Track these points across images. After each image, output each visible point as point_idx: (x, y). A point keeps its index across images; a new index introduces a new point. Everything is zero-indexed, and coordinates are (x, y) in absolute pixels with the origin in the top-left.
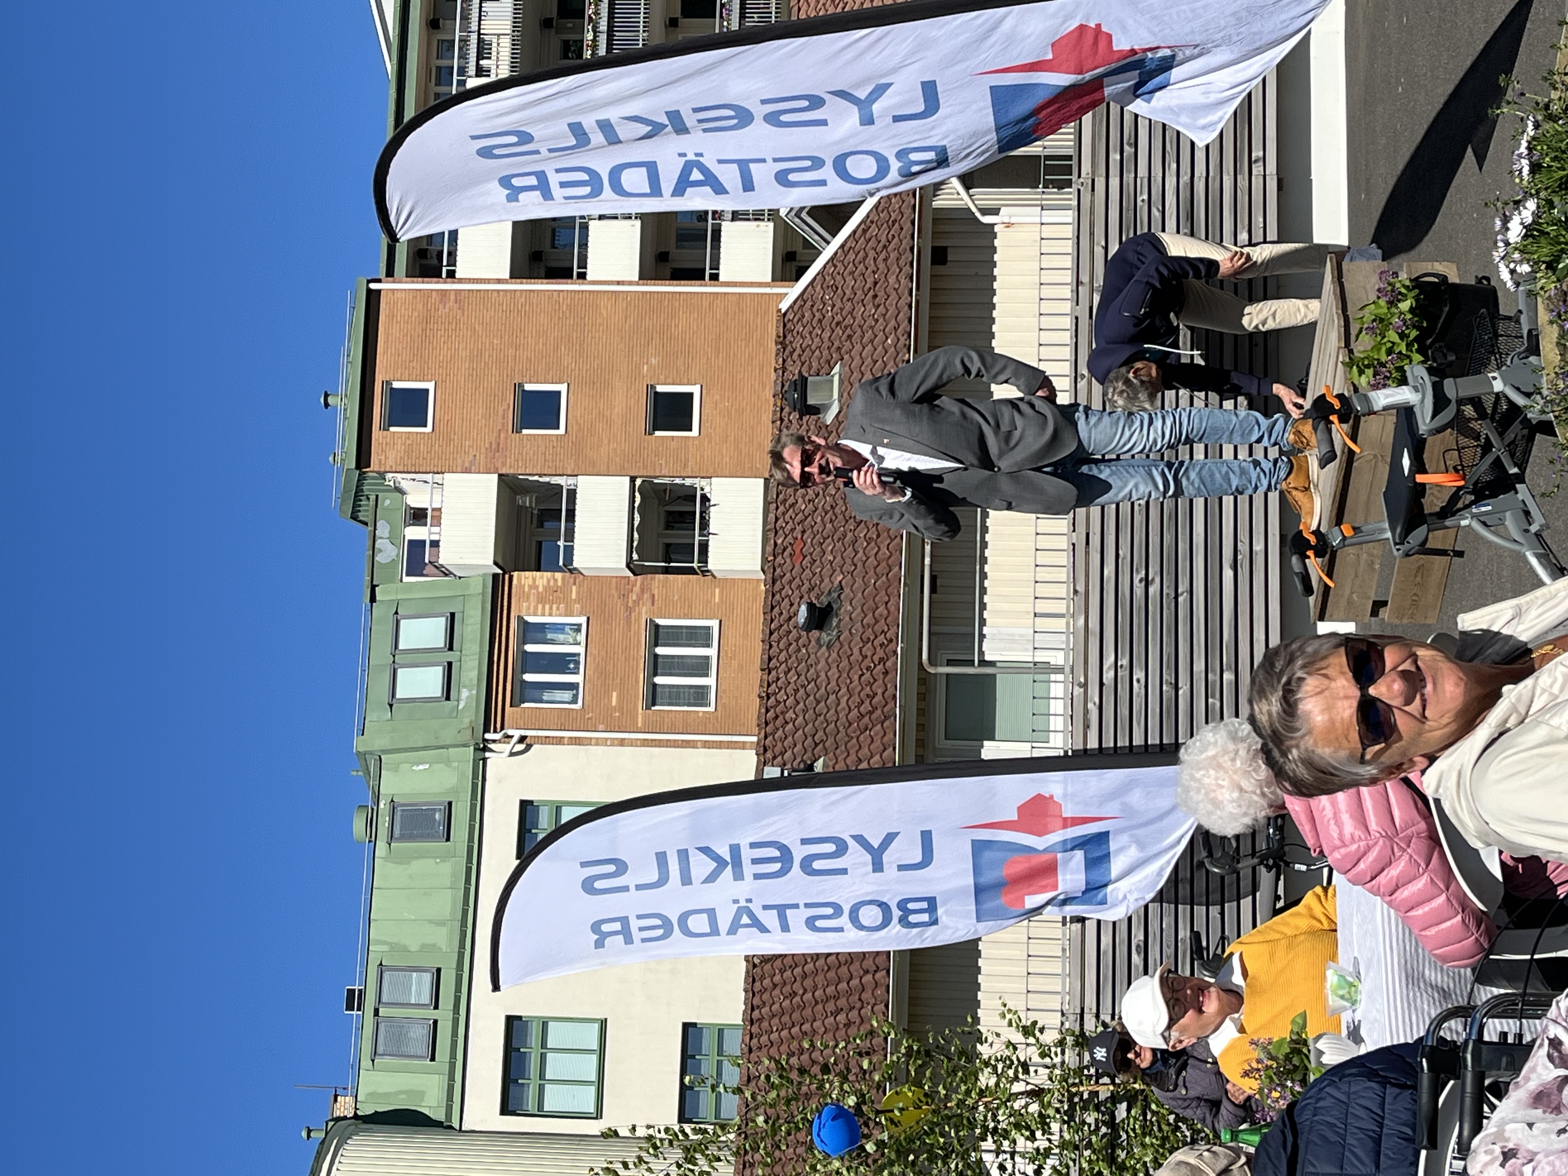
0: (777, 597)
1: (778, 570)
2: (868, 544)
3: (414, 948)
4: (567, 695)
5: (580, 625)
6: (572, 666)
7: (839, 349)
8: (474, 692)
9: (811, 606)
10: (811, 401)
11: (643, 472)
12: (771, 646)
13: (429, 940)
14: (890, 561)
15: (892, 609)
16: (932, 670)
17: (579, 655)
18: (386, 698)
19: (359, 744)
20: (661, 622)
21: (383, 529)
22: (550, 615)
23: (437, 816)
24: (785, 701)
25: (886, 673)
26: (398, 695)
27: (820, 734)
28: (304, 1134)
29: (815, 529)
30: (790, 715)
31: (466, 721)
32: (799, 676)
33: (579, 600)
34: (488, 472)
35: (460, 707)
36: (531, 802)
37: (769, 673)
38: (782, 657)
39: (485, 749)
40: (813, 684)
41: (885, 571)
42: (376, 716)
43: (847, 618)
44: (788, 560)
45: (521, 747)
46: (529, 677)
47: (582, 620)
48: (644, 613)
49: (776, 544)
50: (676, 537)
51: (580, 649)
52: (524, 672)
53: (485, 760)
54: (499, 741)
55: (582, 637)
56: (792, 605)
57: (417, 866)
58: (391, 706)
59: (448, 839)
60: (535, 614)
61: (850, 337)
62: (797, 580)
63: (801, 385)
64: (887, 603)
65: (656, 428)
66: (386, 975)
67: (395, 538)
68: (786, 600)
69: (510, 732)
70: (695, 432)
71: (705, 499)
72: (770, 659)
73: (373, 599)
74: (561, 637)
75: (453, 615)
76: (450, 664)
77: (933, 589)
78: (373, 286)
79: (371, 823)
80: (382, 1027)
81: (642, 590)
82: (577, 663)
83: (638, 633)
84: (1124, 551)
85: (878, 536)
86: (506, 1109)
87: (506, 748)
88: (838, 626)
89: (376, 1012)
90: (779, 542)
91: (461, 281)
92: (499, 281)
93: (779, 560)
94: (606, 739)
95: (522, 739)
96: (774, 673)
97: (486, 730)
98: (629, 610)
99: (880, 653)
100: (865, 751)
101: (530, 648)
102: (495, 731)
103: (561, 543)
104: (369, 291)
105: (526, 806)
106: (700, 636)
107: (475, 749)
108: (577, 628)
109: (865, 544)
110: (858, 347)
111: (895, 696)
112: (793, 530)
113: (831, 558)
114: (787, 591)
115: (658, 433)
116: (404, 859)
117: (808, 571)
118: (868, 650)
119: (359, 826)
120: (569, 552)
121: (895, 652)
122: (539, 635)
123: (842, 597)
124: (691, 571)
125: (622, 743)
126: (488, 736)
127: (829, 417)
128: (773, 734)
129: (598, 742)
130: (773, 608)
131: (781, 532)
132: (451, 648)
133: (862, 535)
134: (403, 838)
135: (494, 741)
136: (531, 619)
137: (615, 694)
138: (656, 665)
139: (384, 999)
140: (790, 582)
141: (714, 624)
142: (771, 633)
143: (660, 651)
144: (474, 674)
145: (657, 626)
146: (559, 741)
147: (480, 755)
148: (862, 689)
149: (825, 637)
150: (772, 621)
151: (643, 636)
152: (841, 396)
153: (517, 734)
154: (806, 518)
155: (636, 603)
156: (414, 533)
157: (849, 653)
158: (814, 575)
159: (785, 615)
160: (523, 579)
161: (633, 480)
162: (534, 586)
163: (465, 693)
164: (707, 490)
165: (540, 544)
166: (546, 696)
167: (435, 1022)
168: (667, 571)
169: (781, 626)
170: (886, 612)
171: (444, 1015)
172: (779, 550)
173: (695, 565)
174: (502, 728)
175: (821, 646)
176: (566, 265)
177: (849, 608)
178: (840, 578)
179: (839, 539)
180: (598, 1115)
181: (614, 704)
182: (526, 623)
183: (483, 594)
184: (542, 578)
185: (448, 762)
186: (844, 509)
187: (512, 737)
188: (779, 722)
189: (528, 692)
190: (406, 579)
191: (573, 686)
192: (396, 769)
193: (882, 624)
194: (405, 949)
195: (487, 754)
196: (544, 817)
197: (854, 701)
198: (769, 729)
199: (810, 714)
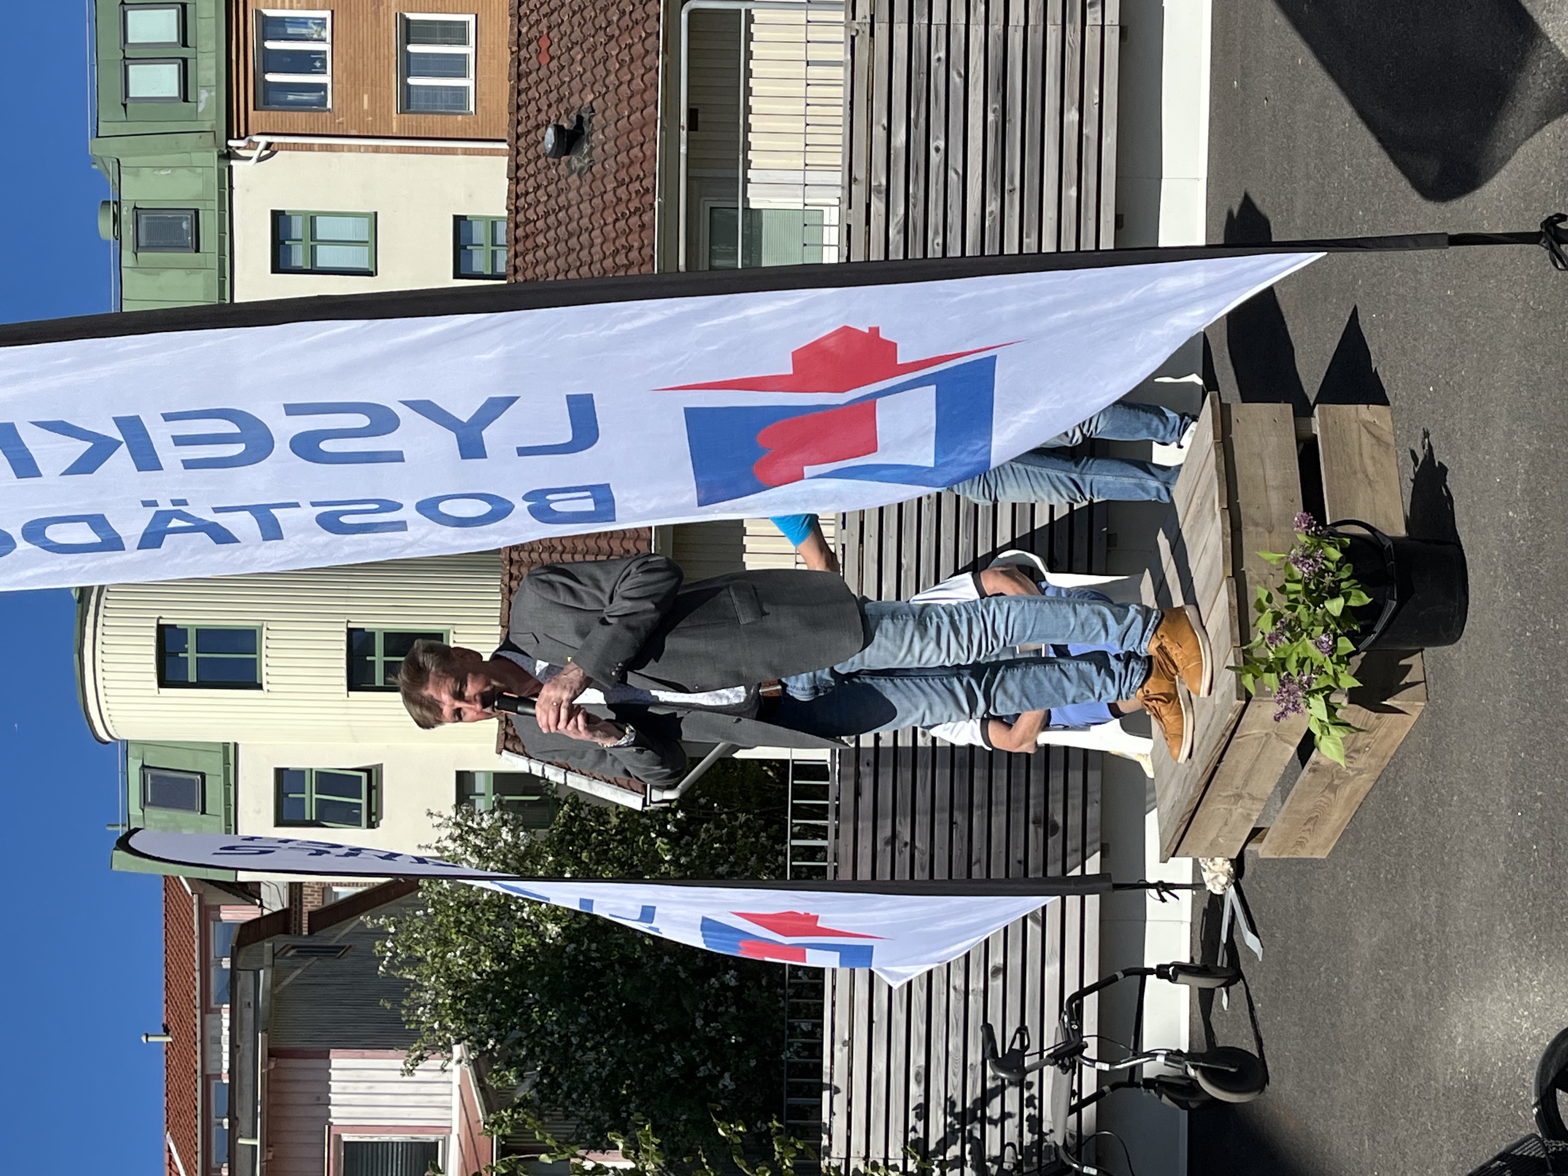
0: (523, 96)
1: (523, 66)
2: (621, 66)
4: (315, 97)
5: (325, 19)
6: (318, 64)
8: (213, 94)
9: (559, 129)
12: (518, 153)
14: (645, 97)
15: (648, 153)
17: (325, 52)
18: (119, 98)
19: (95, 147)
20: (412, 16)
22: (291, 8)
23: (185, 225)
24: (535, 222)
25: (643, 226)
26: (132, 93)
29: (562, 28)
30: (540, 239)
31: (207, 128)
32: (549, 196)
35: (200, 110)
36: (282, 212)
37: (518, 183)
38: (531, 169)
39: (230, 157)
40: (564, 212)
41: (641, 105)
42: (110, 112)
43: (600, 149)
44: (534, 55)
45: (269, 153)
46: (271, 77)
47: (327, 14)
48: (393, 7)
49: (520, 33)
51: (326, 47)
52: (266, 72)
53: (230, 168)
54: (245, 148)
55: (327, 34)
56: (539, 110)
57: (167, 277)
58: (125, 106)
59: (197, 250)
60: (274, 8)
62: (544, 83)
64: (642, 145)
68: (533, 103)
69: (256, 139)
72: (518, 167)
74: (303, 33)
75: (184, 6)
76: (185, 61)
77: (693, 124)
79: (117, 219)
82: (324, 61)
83: (388, 29)
85: (632, 60)
87: (255, 154)
88: (589, 154)
90: (524, 30)
93: (524, 53)
94: (360, 146)
95: (268, 146)
96: (522, 185)
97: (229, 137)
98: (377, 3)
99: (635, 202)
101: (270, 45)
102: (239, 138)
105: (279, 218)
106: (455, 33)
107: (219, 156)
108: (322, 23)
109: (617, 66)
111: (653, 257)
112: (538, 22)
113: (581, 70)
114: (533, 93)
116: (153, 270)
117: (555, 77)
118: (622, 192)
119: (105, 226)
121: (652, 206)
122: (280, 31)
123: (594, 120)
125: (377, 150)
126: (231, 143)
128: (524, 254)
129: (351, 149)
130: (519, 108)
131: (525, 20)
132: (185, 44)
133: (614, 53)
134: (150, 248)
135: (238, 148)
136: (269, 13)
137: (366, 97)
138: (409, 65)
140: (538, 83)
141: (470, 18)
142: (518, 137)
143: (412, 48)
144: (212, 74)
145: (408, 21)
146: (310, 148)
147: (224, 165)
148: (617, 237)
149: (576, 163)
150: (519, 123)
151: (393, 33)
153: (262, 140)
154: (552, 12)
157: (603, 190)
158: (563, 83)
159: (532, 123)
163: (204, 95)
166: (293, 97)
169: (529, 132)
170: (641, 155)
172: (524, 40)
174: (247, 134)
175: (571, 172)
177: (601, 137)
178: (591, 97)
179: (589, 50)
181: (366, 106)
182: (265, 17)
185: (191, 170)
186: (593, 14)
187: (258, 143)
188: (530, 244)
189: (273, 94)
191: (322, 87)
192: (136, 173)
193: (636, 171)
195: (233, 163)
196: (298, 229)
197: (609, 248)
198: (520, 248)
199: (561, 247)
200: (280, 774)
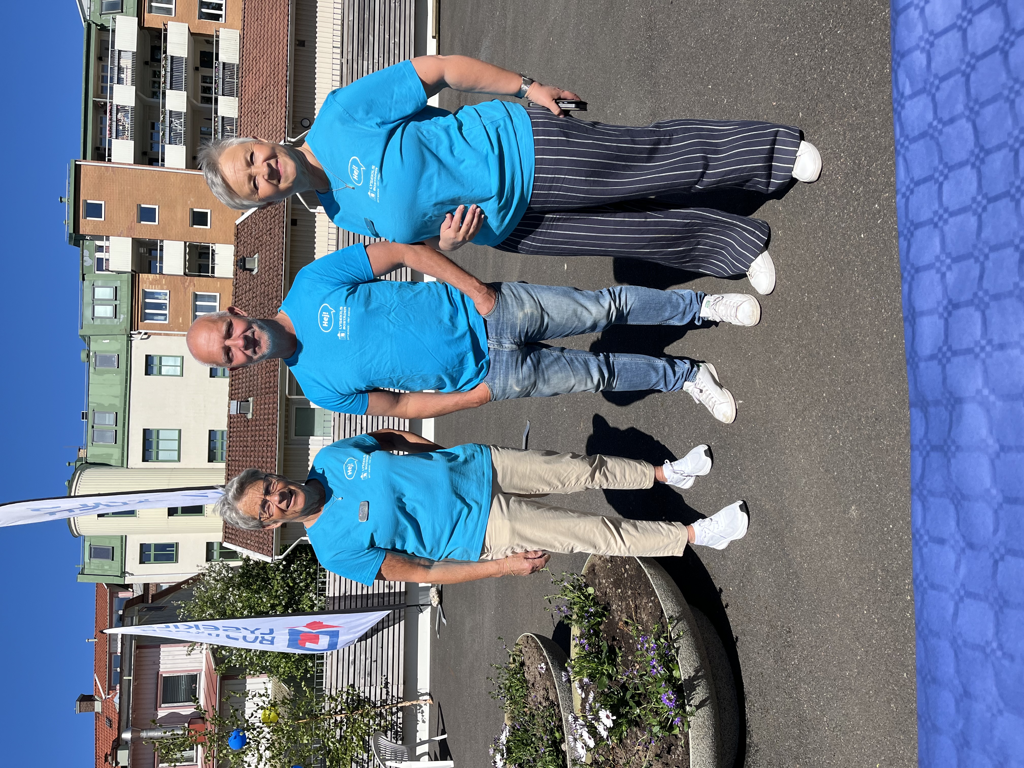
3: (106, 405)
4: (163, 318)
6: (164, 308)
8: (126, 316)
10: (247, 267)
11: (189, 240)
13: (112, 403)
16: (289, 397)
17: (166, 304)
18: (91, 316)
19: (81, 332)
20: (198, 293)
21: (86, 253)
22: (155, 289)
23: (113, 359)
25: (275, 376)
26: (96, 315)
27: (251, 389)
28: (67, 464)
30: (240, 376)
31: (123, 327)
33: (165, 284)
34: (128, 237)
35: (121, 321)
36: (150, 355)
39: (131, 337)
42: (87, 322)
45: (146, 336)
46: (147, 311)
47: (168, 291)
48: (191, 290)
50: (202, 262)
51: (167, 302)
52: (145, 309)
53: (131, 341)
54: (137, 334)
55: (168, 297)
57: (106, 376)
58: (93, 319)
59: (118, 368)
60: (149, 289)
61: (261, 245)
63: (243, 260)
65: (194, 224)
66: (96, 415)
67: (91, 256)
69: (141, 331)
70: (209, 227)
71: (213, 251)
73: (84, 279)
74: (159, 297)
75: (116, 287)
76: (116, 305)
78: (77, 163)
79: (88, 356)
80: (95, 432)
81: (190, 282)
82: (166, 306)
83: (189, 297)
86: (144, 460)
87: (140, 336)
89: (93, 427)
91: (114, 163)
92: (130, 164)
94: (178, 334)
95: (146, 334)
97: (131, 330)
98: (185, 289)
99: (272, 368)
100: (267, 401)
101: (147, 300)
102: (135, 331)
103: (158, 265)
104: (76, 165)
105: (148, 357)
106: (213, 298)
107: (127, 337)
108: (166, 294)
110: (264, 250)
115: (195, 226)
116: (101, 373)
119: (83, 357)
120: (161, 268)
122: (151, 296)
124: (208, 276)
126: (132, 332)
127: (254, 273)
129: (175, 335)
132: (116, 300)
134: (101, 366)
135: (135, 334)
136: (147, 290)
137: (181, 318)
138: (196, 308)
139: (96, 422)
141: (218, 295)
143: (197, 303)
144: (125, 310)
145: (196, 295)
146: (160, 334)
147: (129, 339)
151: (191, 298)
152: (258, 266)
153: (143, 332)
155: (188, 286)
156: (99, 255)
160: (143, 277)
161: (185, 243)
162: (148, 278)
163: (122, 316)
164: (214, 248)
165: (150, 262)
166: (156, 318)
167: (116, 431)
168: (200, 276)
171: (119, 429)
173: (210, 274)
174: (138, 330)
176: (157, 157)
180: (179, 460)
181: (181, 321)
182: (145, 292)
183: (128, 281)
184: (151, 276)
185: (117, 340)
187: (141, 333)
189: (147, 316)
190: (97, 272)
191: (165, 315)
192: (96, 341)
194: (103, 405)
195: (132, 339)
196: (156, 361)
197: (263, 381)
199: (247, 379)
200: (142, 545)
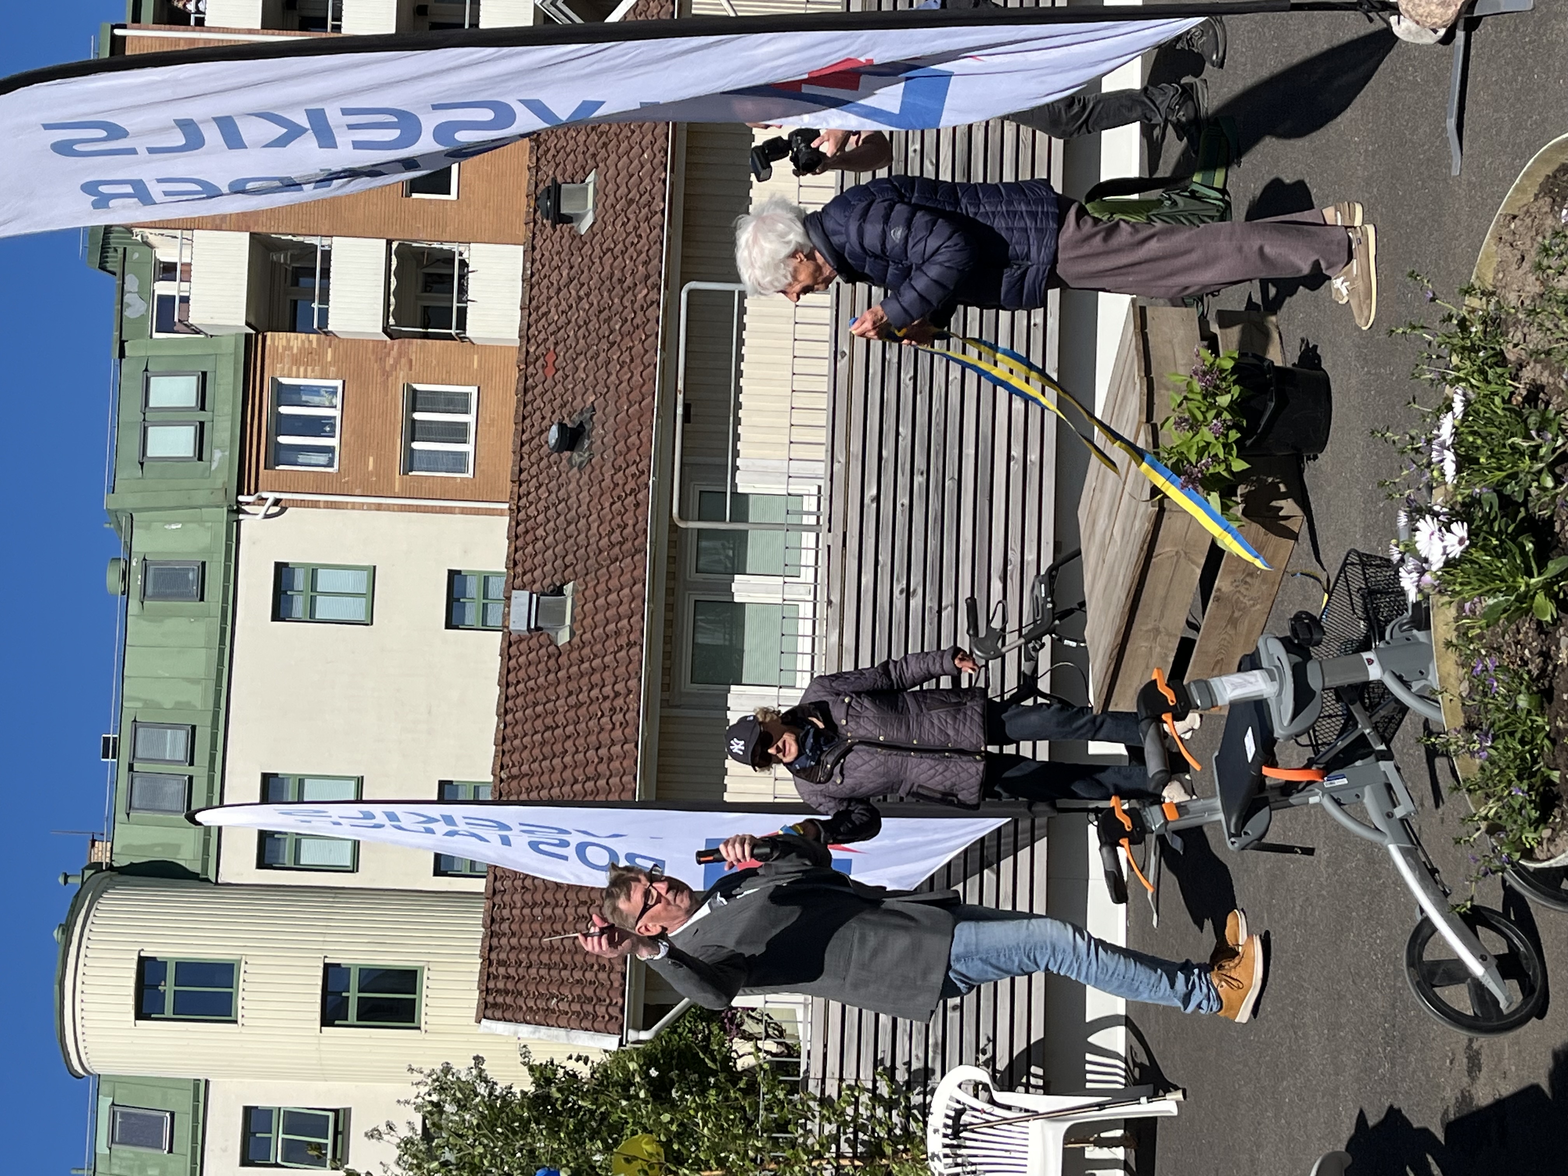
0: (529, 407)
1: (530, 380)
2: (622, 367)
3: (168, 705)
4: (323, 459)
5: (336, 388)
6: (328, 429)
7: (594, 156)
8: (227, 453)
9: (562, 426)
10: (564, 210)
11: (400, 234)
12: (522, 458)
13: (184, 698)
14: (643, 390)
15: (645, 440)
16: (682, 525)
17: (334, 418)
18: (136, 455)
19: (110, 502)
20: (419, 387)
21: (132, 283)
22: (305, 377)
23: (191, 576)
24: (535, 517)
25: (637, 505)
26: (149, 453)
27: (570, 558)
28: (61, 880)
29: (568, 342)
30: (540, 532)
31: (219, 483)
32: (550, 493)
33: (334, 362)
34: (240, 230)
35: (213, 468)
36: (286, 565)
37: (520, 486)
38: (534, 470)
39: (239, 511)
40: (563, 504)
41: (639, 399)
42: (127, 473)
43: (599, 442)
44: (540, 371)
45: (276, 509)
46: (283, 440)
47: (338, 383)
48: (401, 378)
49: (528, 352)
50: (434, 300)
51: (336, 413)
52: (278, 435)
53: (238, 522)
54: (253, 504)
55: (338, 401)
56: (543, 418)
57: (171, 624)
58: (142, 464)
59: (202, 599)
60: (290, 376)
61: (605, 145)
62: (549, 393)
63: (554, 192)
64: (639, 433)
65: (414, 191)
66: (140, 731)
67: (145, 292)
68: (538, 413)
69: (265, 495)
70: (453, 196)
71: (464, 264)
72: (521, 471)
73: (122, 355)
74: (316, 400)
75: (204, 374)
76: (202, 424)
77: (686, 418)
78: (118, 32)
79: (125, 575)
80: (137, 782)
81: (400, 355)
82: (333, 426)
83: (395, 398)
84: (884, 557)
85: (632, 361)
86: (262, 864)
87: (262, 510)
88: (590, 448)
89: (131, 768)
90: (532, 350)
91: (211, 30)
92: (250, 31)
93: (531, 369)
94: (363, 504)
95: (277, 502)
96: (525, 485)
97: (240, 492)
98: (386, 374)
99: (631, 485)
100: (614, 583)
101: (284, 410)
102: (249, 494)
103: (315, 305)
104: (113, 37)
105: (281, 569)
106: (459, 403)
107: (228, 511)
108: (333, 391)
109: (618, 367)
110: (613, 156)
111: (645, 530)
112: (546, 340)
113: (584, 376)
114: (538, 403)
115: (415, 196)
116: (158, 617)
117: (559, 386)
118: (619, 477)
119: (113, 580)
120: (324, 315)
121: (647, 485)
122: (295, 397)
123: (595, 418)
124: (449, 337)
125: (379, 507)
126: (241, 498)
127: (584, 226)
128: (523, 549)
129: (354, 506)
130: (524, 418)
131: (533, 341)
132: (203, 408)
133: (615, 357)
134: (157, 596)
135: (248, 504)
136: (285, 381)
137: (371, 459)
138: (414, 431)
139: (139, 754)
140: (542, 394)
141: (473, 390)
142: (522, 445)
143: (418, 416)
144: (226, 436)
145: (415, 391)
146: (315, 505)
147: (234, 516)
148: (613, 518)
149: (576, 458)
150: (523, 432)
151: (400, 402)
152: (595, 205)
153: (271, 497)
154: (559, 329)
155: (394, 367)
156: (163, 288)
157: (601, 478)
158: (566, 390)
159: (536, 429)
160: (277, 340)
161: (389, 243)
162: (288, 348)
163: (217, 454)
164: (465, 256)
165: (295, 303)
166: (301, 459)
167: (191, 778)
168: (426, 336)
169: (533, 438)
170: (638, 442)
171: (199, 771)
172: (531, 359)
173: (453, 331)
174: (256, 491)
175: (572, 467)
176: (320, 14)
177: (601, 431)
178: (592, 398)
179: (592, 358)
180: (354, 868)
181: (371, 467)
182: (280, 384)
183: (236, 354)
184: (296, 340)
185: (201, 522)
186: (597, 326)
187: (267, 499)
188: (530, 537)
189: (283, 455)
190: (156, 335)
191: (329, 450)
192: (148, 527)
193: (633, 456)
194: (159, 707)
195: (241, 517)
196: (300, 581)
197: (605, 529)
198: (520, 543)
199: (560, 535)
200: (248, 1111)
